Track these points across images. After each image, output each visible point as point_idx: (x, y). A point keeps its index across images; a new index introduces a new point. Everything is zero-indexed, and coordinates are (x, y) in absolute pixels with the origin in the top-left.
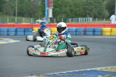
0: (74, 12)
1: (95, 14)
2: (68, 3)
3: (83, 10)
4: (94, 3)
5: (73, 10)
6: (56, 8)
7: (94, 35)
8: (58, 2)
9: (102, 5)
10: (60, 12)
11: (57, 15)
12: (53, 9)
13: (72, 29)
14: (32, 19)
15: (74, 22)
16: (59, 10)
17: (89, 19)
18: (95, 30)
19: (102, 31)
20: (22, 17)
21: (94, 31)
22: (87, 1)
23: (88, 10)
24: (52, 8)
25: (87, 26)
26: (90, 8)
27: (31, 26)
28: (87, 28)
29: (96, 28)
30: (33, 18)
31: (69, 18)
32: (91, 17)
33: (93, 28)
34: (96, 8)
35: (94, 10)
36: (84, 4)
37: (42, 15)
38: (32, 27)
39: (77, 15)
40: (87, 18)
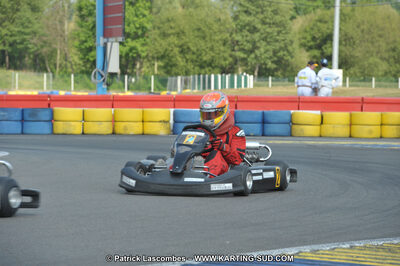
0: (194, 53)
1: (266, 64)
2: (172, 25)
3: (222, 48)
4: (259, 26)
5: (188, 48)
6: (129, 40)
7: (263, 135)
8: (135, 19)
9: (286, 33)
10: (144, 55)
11: (134, 65)
12: (121, 43)
13: (189, 113)
14: (45, 75)
15: (194, 88)
16: (140, 48)
17: (243, 78)
18: (269, 119)
19: (291, 122)
20: (9, 68)
21: (264, 122)
22: (236, 18)
23: (241, 50)
24: (120, 39)
25: (239, 104)
26: (248, 42)
27: (47, 103)
28: (239, 110)
29: (271, 112)
30: (51, 75)
31: (177, 75)
32: (251, 72)
33: (261, 111)
34: (268, 43)
35: (262, 50)
36: (228, 26)
37: (81, 62)
38: (49, 105)
39: (202, 67)
40: (236, 77)
